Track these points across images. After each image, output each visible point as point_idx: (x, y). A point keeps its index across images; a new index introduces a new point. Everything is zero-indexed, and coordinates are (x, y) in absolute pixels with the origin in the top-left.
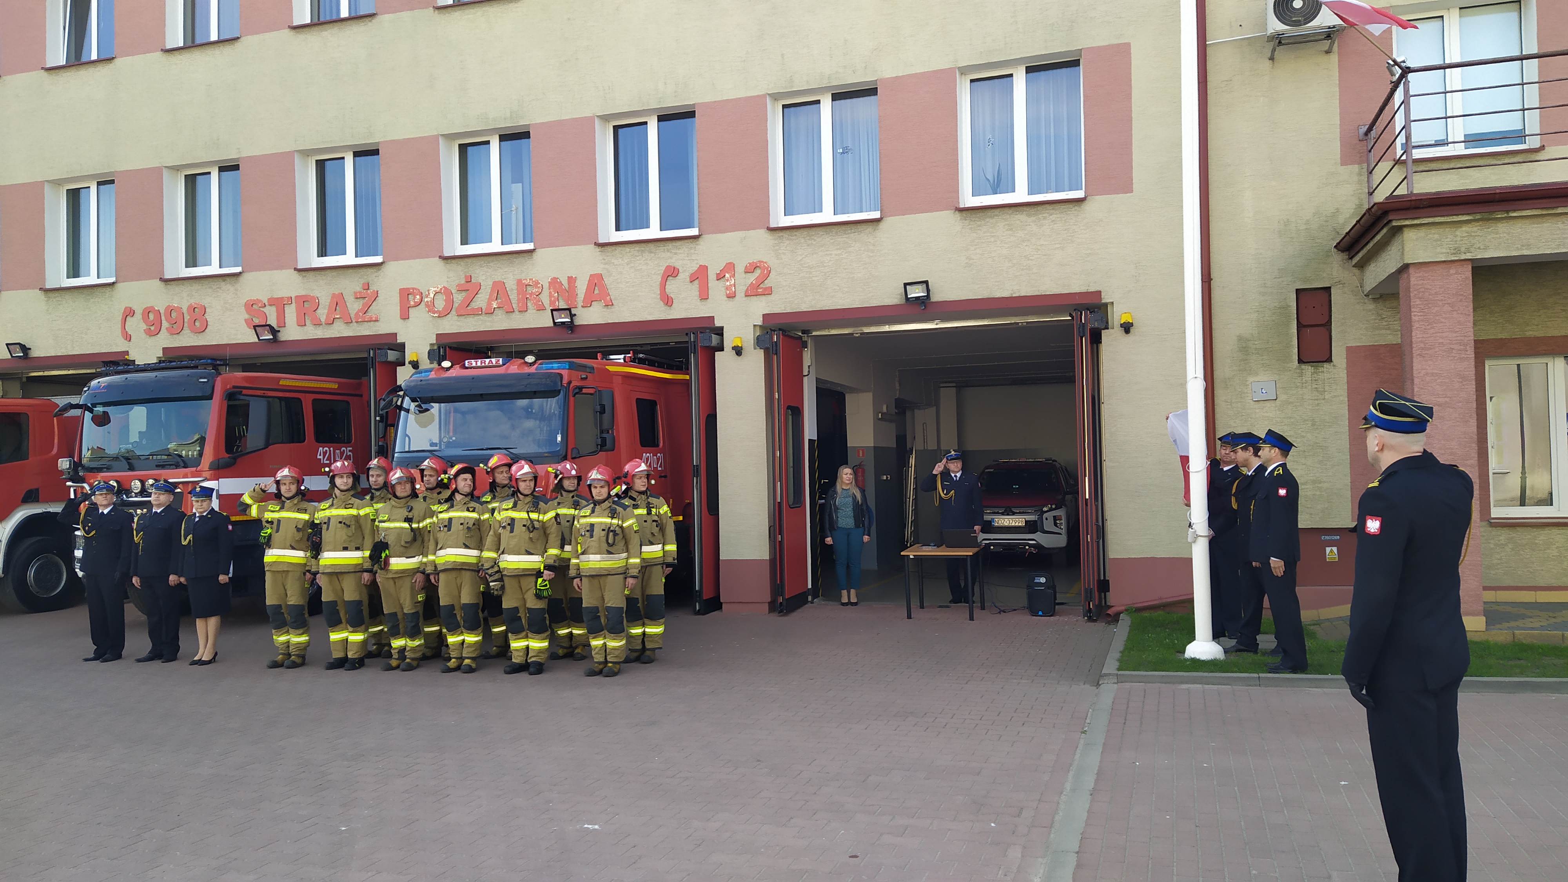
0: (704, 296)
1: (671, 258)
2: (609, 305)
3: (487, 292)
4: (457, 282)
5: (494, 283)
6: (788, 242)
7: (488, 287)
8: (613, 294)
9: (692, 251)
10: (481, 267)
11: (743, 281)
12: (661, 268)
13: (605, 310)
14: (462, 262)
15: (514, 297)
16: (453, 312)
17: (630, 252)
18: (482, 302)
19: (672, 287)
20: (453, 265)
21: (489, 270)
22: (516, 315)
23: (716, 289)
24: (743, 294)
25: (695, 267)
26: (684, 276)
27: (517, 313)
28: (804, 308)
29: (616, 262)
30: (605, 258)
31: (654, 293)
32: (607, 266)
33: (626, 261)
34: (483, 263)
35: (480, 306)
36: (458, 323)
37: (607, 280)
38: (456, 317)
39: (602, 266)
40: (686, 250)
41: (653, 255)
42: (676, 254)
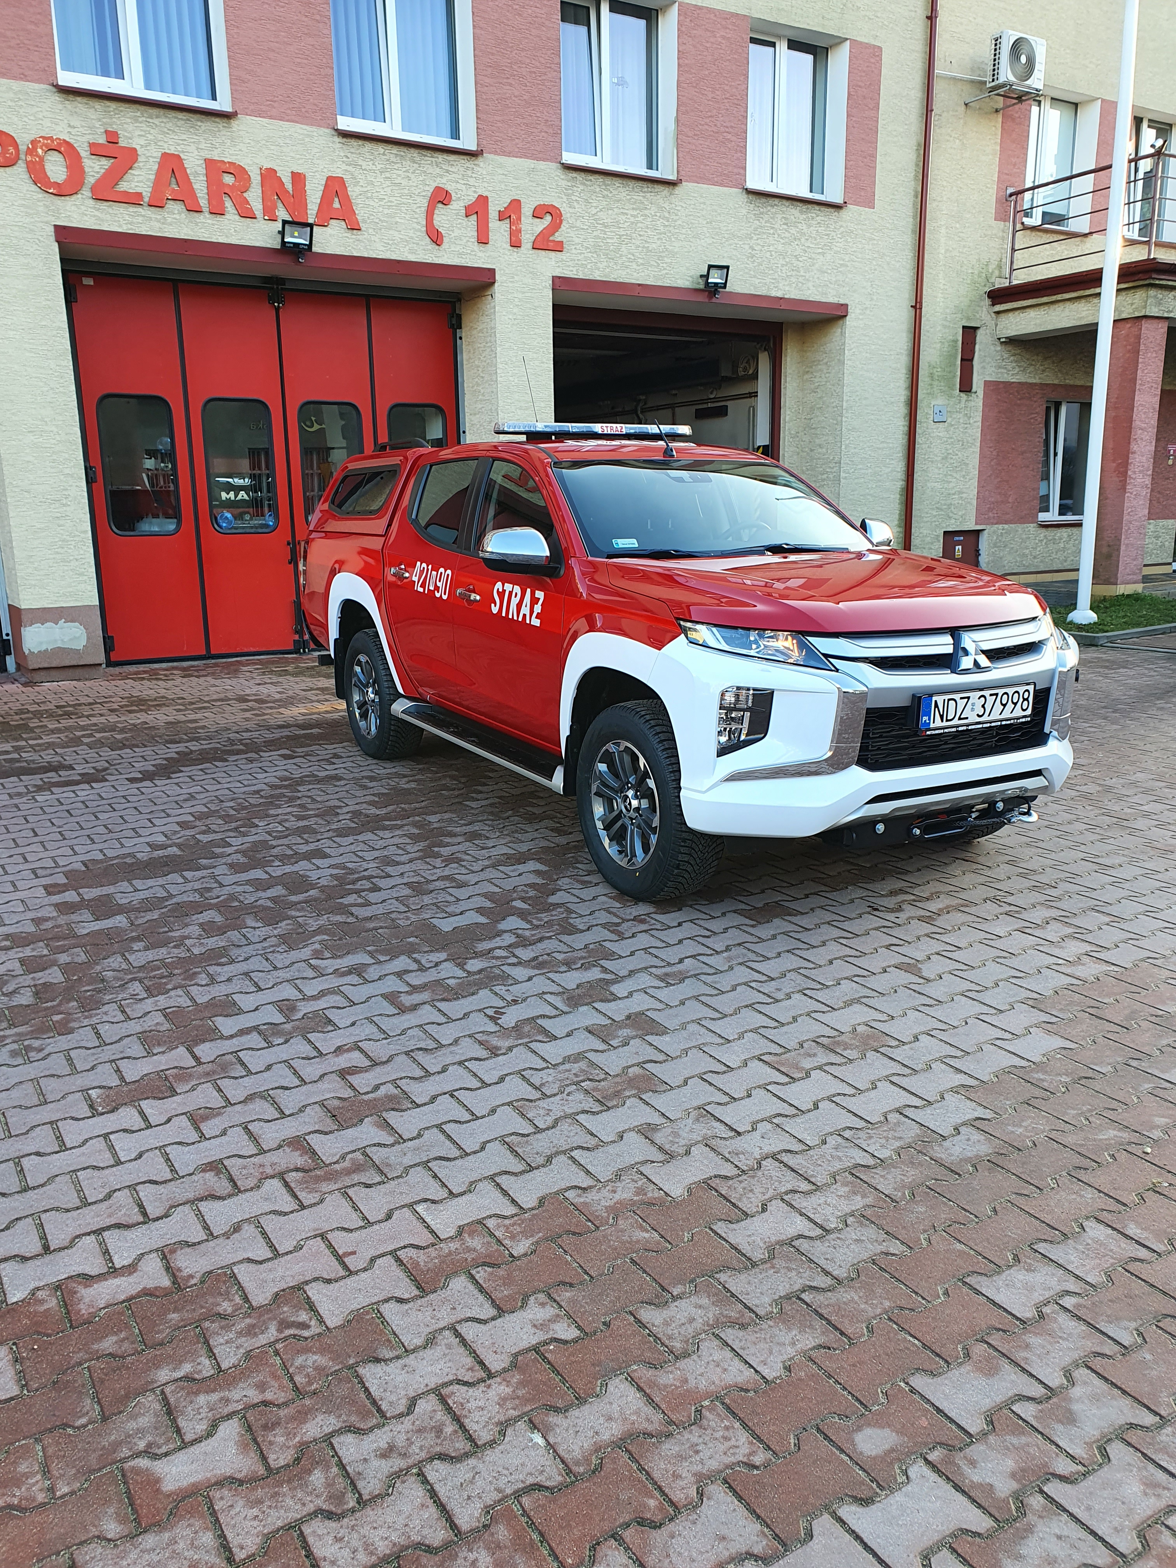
0: (483, 239)
1: (441, 176)
2: (354, 227)
3: (150, 169)
4: (92, 139)
5: (165, 155)
6: (582, 187)
7: (151, 160)
8: (361, 213)
9: (469, 173)
10: (137, 121)
11: (531, 228)
12: (427, 188)
13: (349, 235)
14: (98, 105)
15: (200, 186)
16: (86, 192)
17: (384, 154)
18: (141, 184)
19: (443, 218)
20: (80, 104)
21: (152, 131)
22: (205, 218)
23: (499, 231)
24: (530, 245)
25: (473, 198)
26: (457, 206)
27: (207, 215)
28: (597, 276)
29: (364, 164)
30: (349, 155)
31: (418, 223)
32: (350, 168)
33: (379, 167)
34: (138, 114)
35: (139, 190)
36: (97, 213)
37: (353, 191)
38: (92, 202)
39: (344, 167)
40: (462, 169)
41: (416, 166)
42: (447, 171)
